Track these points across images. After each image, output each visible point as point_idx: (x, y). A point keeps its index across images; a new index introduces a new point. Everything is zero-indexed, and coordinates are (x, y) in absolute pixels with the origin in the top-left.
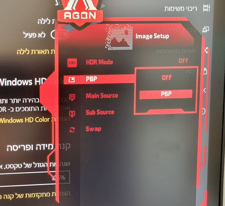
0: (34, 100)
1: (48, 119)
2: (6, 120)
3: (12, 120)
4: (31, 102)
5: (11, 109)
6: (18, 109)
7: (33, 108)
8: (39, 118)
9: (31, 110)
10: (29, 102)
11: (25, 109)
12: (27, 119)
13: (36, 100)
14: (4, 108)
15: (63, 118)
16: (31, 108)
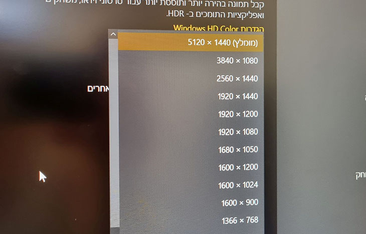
0: (219, 3)
1: (237, 29)
2: (184, 28)
3: (191, 28)
4: (215, 5)
5: (191, 14)
6: (199, 15)
7: (218, 14)
8: (225, 28)
9: (215, 16)
10: (213, 6)
11: (207, 14)
12: (210, 27)
13: (222, 3)
14: (182, 12)
15: (255, 28)
16: (215, 14)
